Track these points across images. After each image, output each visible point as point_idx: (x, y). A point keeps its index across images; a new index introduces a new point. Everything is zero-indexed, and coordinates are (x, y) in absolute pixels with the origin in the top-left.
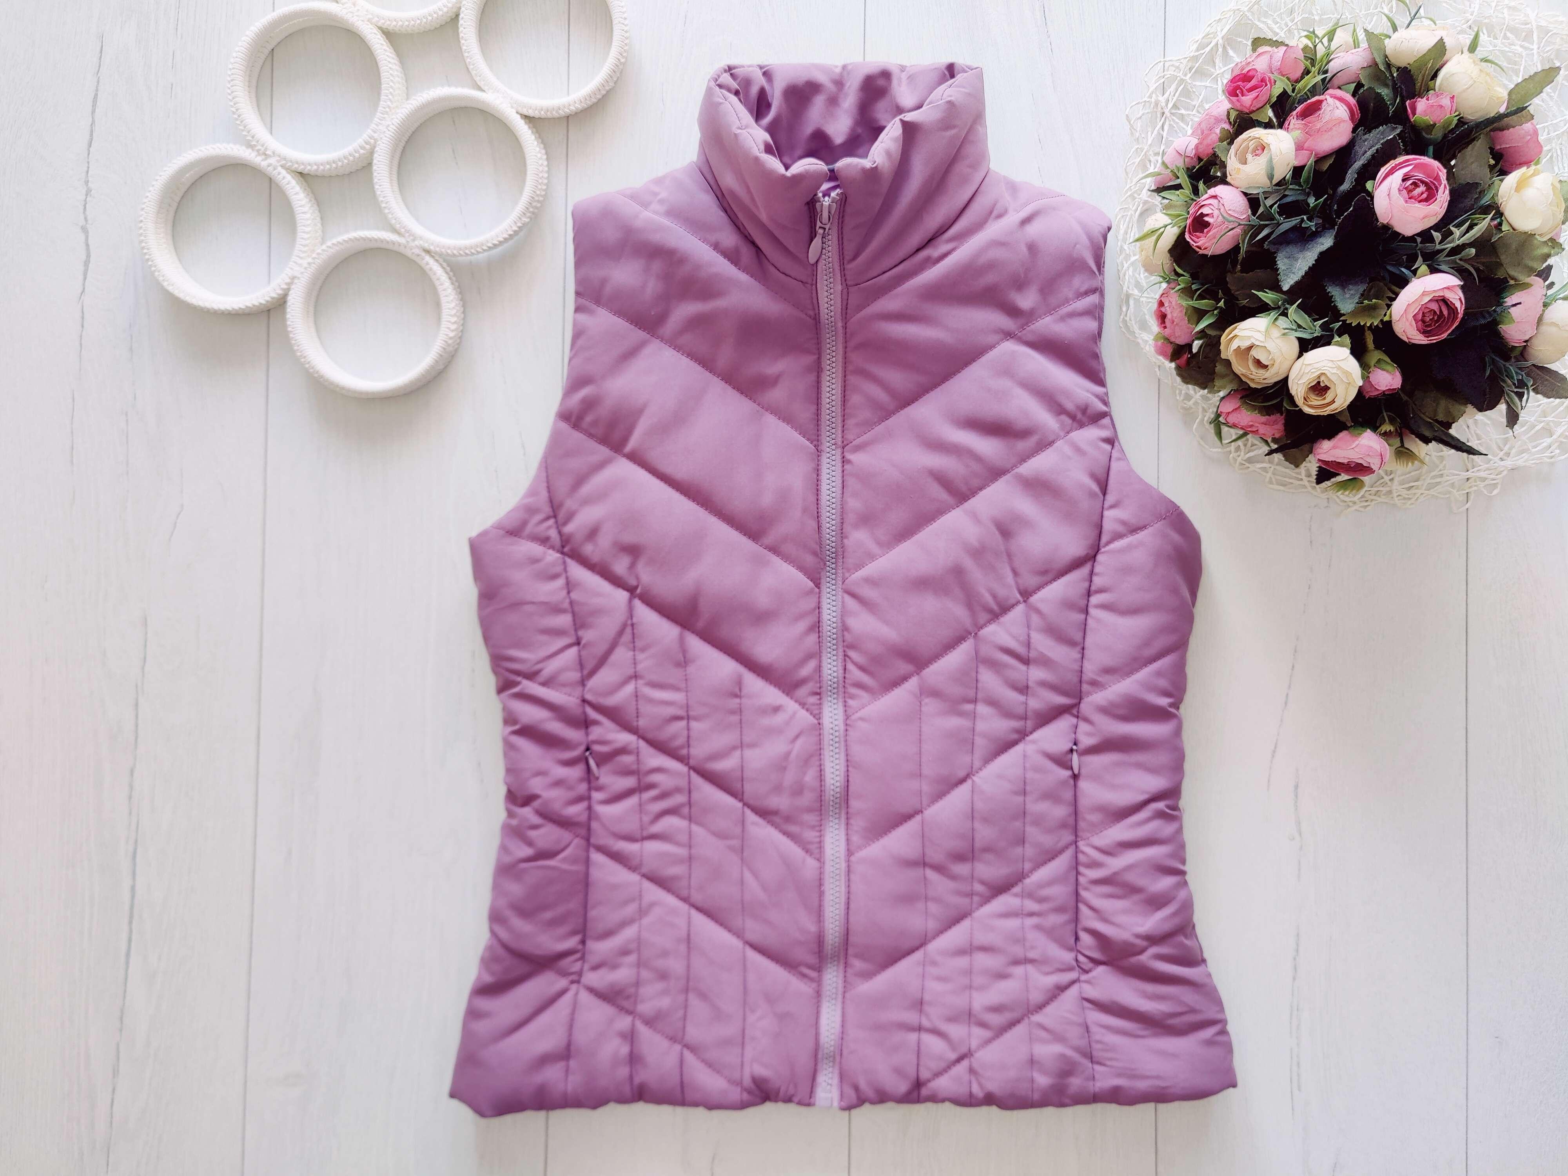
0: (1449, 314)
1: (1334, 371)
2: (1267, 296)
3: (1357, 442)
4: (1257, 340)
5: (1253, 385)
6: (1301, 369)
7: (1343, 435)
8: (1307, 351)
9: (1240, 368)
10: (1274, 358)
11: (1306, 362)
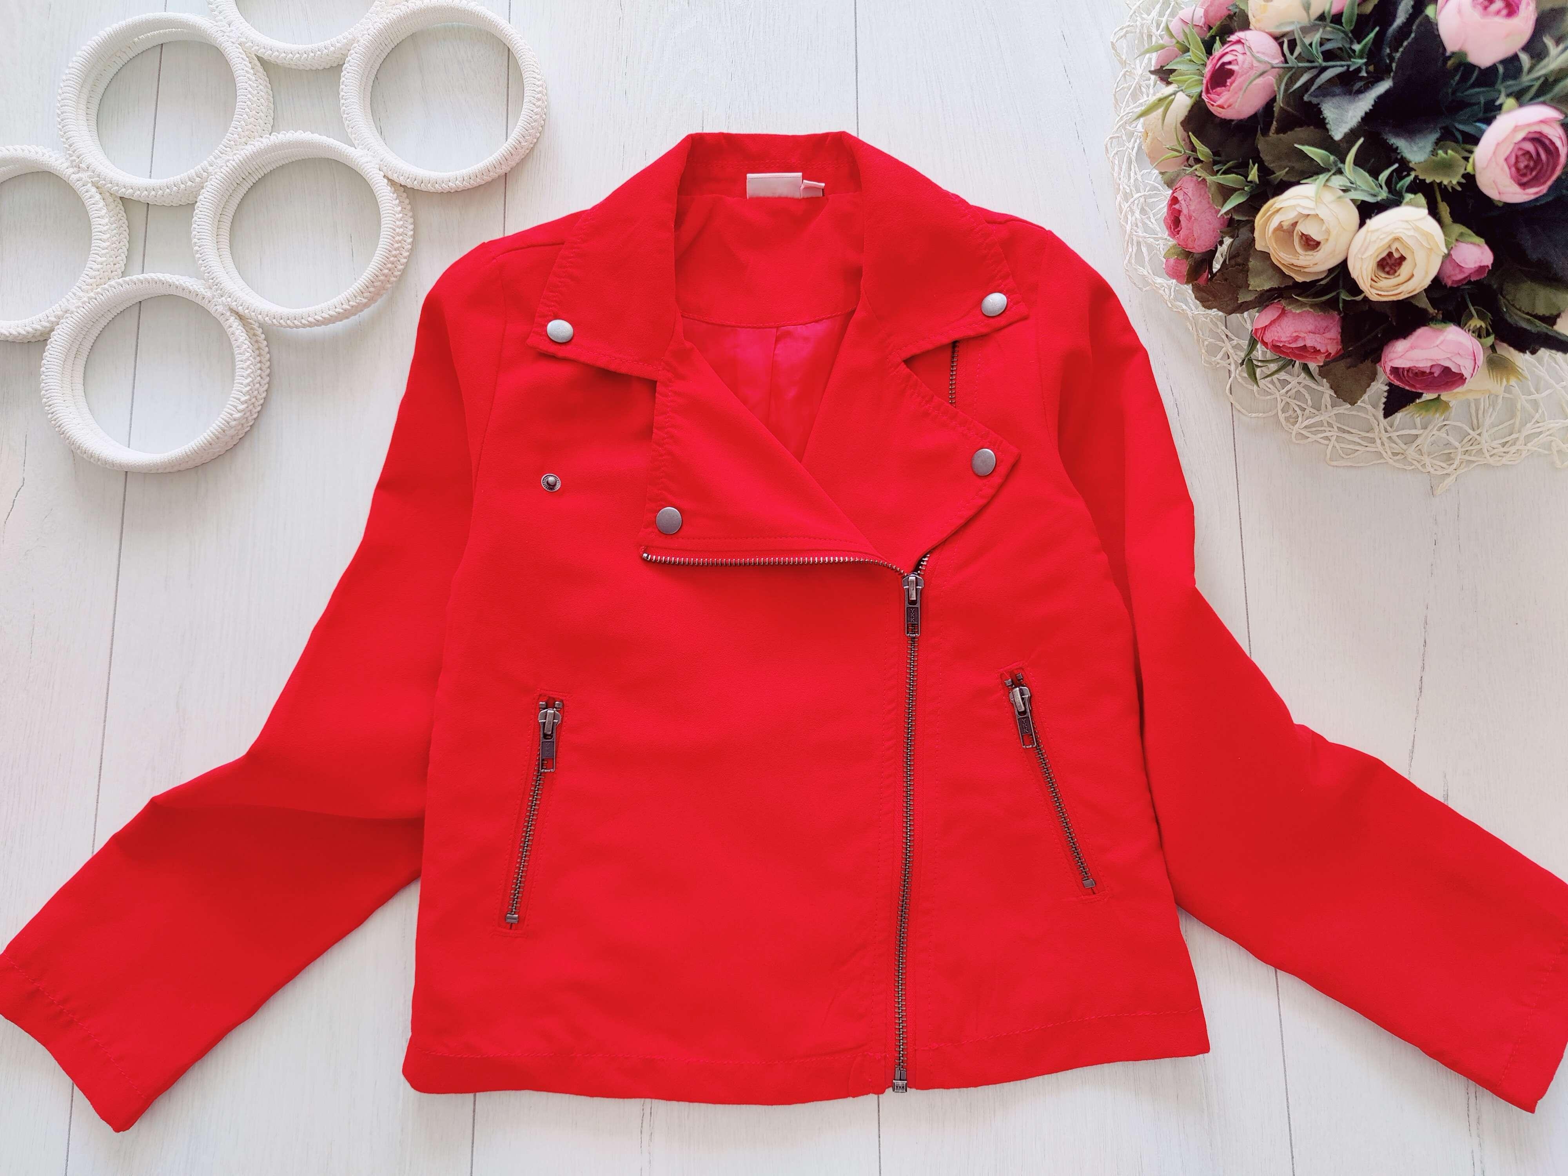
0: (1548, 158)
1: (1412, 233)
2: (1315, 153)
3: (1441, 338)
4: (1304, 208)
5: (1299, 279)
6: (1365, 239)
7: (1421, 332)
8: (1370, 217)
9: (1281, 256)
10: (1328, 232)
11: (1370, 229)
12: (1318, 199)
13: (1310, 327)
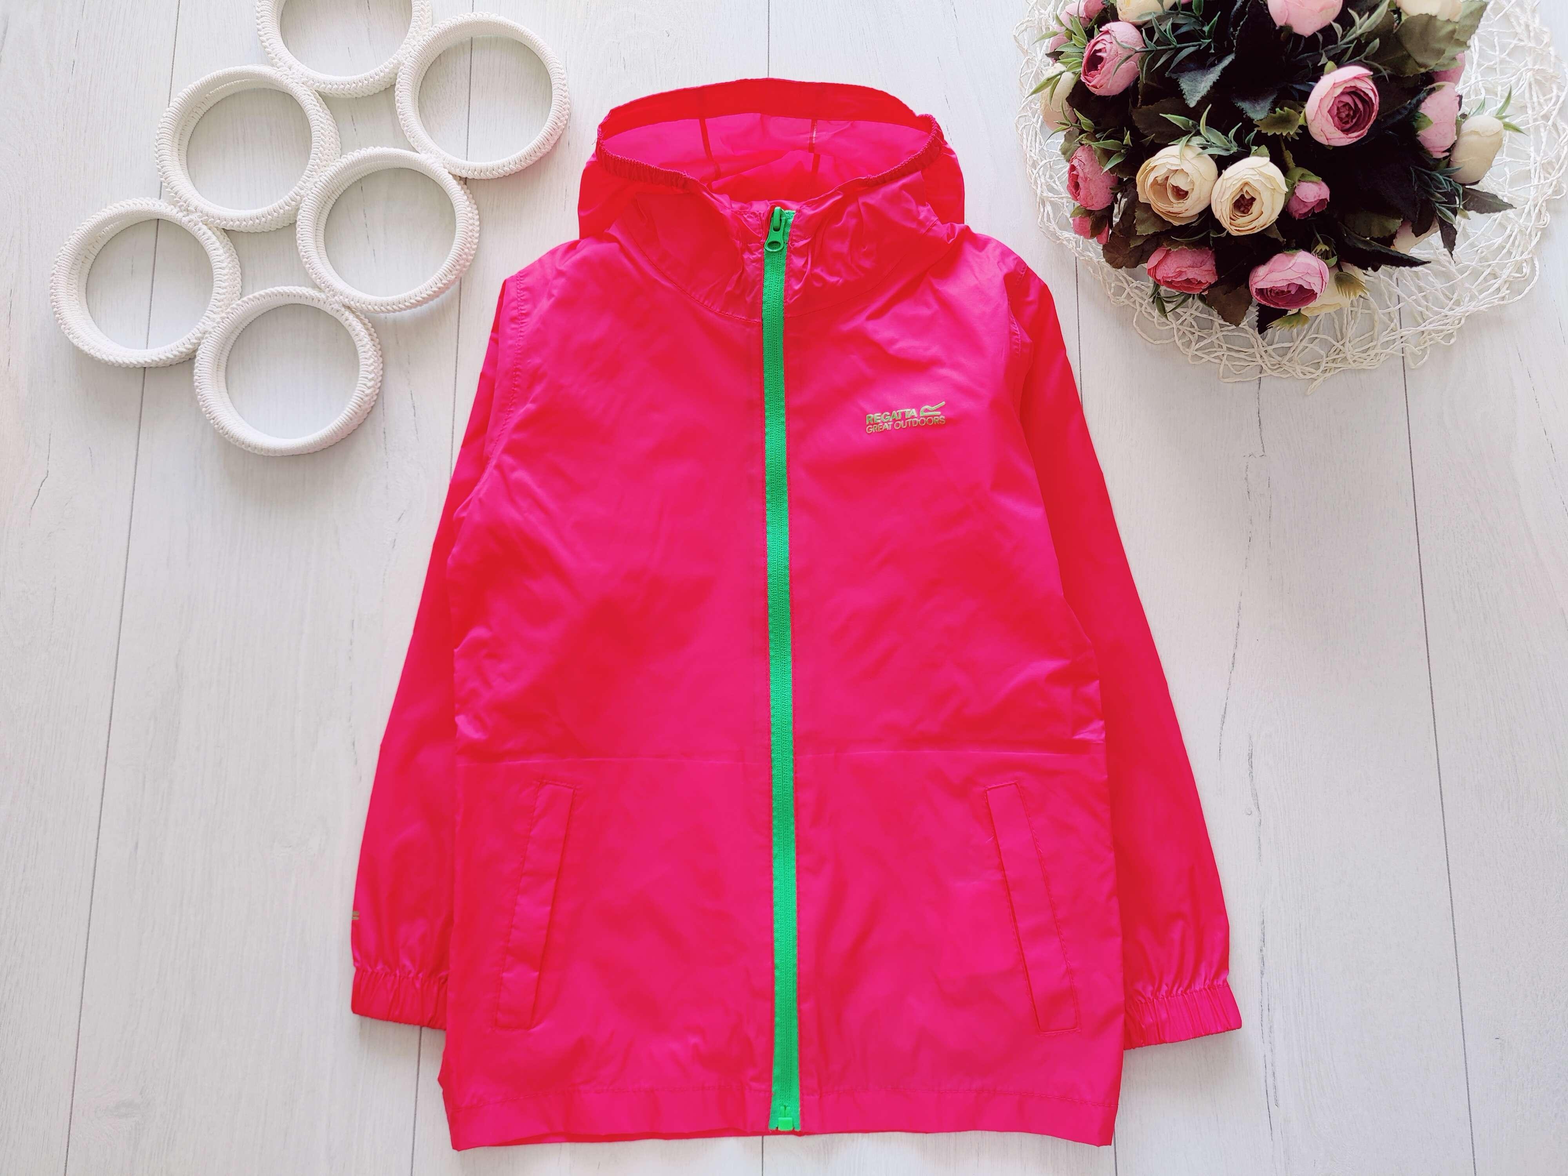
0: (1364, 109)
1: (1257, 177)
2: (1176, 119)
3: (1293, 261)
4: (1172, 165)
5: (1176, 223)
6: (1222, 186)
7: (1277, 258)
8: (1225, 169)
9: (1159, 206)
10: (1192, 183)
11: (1225, 178)
12: (1182, 156)
13: (1189, 263)
